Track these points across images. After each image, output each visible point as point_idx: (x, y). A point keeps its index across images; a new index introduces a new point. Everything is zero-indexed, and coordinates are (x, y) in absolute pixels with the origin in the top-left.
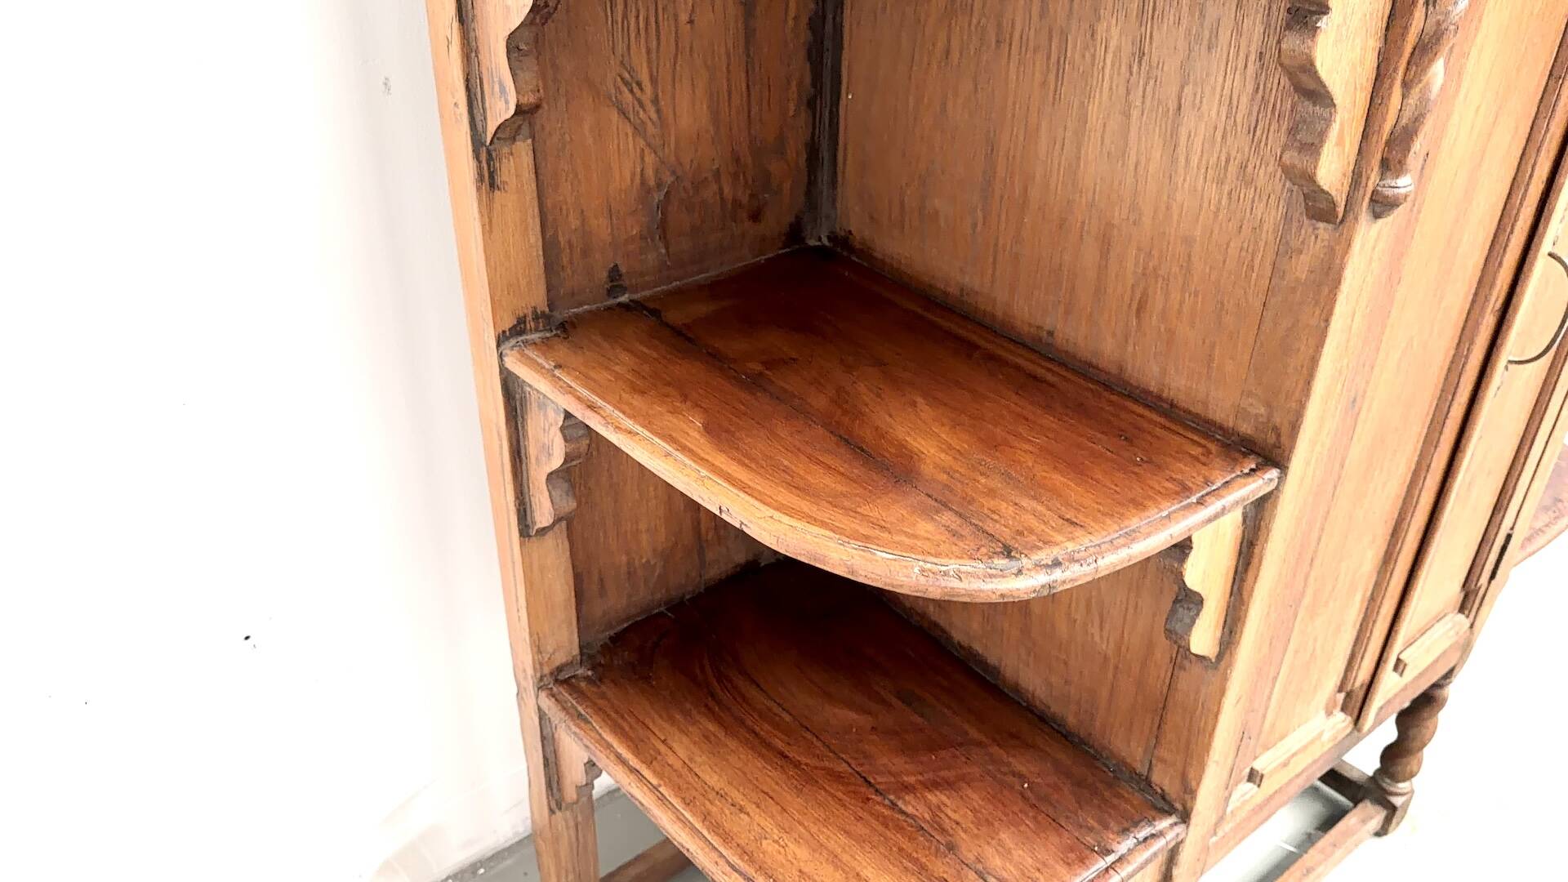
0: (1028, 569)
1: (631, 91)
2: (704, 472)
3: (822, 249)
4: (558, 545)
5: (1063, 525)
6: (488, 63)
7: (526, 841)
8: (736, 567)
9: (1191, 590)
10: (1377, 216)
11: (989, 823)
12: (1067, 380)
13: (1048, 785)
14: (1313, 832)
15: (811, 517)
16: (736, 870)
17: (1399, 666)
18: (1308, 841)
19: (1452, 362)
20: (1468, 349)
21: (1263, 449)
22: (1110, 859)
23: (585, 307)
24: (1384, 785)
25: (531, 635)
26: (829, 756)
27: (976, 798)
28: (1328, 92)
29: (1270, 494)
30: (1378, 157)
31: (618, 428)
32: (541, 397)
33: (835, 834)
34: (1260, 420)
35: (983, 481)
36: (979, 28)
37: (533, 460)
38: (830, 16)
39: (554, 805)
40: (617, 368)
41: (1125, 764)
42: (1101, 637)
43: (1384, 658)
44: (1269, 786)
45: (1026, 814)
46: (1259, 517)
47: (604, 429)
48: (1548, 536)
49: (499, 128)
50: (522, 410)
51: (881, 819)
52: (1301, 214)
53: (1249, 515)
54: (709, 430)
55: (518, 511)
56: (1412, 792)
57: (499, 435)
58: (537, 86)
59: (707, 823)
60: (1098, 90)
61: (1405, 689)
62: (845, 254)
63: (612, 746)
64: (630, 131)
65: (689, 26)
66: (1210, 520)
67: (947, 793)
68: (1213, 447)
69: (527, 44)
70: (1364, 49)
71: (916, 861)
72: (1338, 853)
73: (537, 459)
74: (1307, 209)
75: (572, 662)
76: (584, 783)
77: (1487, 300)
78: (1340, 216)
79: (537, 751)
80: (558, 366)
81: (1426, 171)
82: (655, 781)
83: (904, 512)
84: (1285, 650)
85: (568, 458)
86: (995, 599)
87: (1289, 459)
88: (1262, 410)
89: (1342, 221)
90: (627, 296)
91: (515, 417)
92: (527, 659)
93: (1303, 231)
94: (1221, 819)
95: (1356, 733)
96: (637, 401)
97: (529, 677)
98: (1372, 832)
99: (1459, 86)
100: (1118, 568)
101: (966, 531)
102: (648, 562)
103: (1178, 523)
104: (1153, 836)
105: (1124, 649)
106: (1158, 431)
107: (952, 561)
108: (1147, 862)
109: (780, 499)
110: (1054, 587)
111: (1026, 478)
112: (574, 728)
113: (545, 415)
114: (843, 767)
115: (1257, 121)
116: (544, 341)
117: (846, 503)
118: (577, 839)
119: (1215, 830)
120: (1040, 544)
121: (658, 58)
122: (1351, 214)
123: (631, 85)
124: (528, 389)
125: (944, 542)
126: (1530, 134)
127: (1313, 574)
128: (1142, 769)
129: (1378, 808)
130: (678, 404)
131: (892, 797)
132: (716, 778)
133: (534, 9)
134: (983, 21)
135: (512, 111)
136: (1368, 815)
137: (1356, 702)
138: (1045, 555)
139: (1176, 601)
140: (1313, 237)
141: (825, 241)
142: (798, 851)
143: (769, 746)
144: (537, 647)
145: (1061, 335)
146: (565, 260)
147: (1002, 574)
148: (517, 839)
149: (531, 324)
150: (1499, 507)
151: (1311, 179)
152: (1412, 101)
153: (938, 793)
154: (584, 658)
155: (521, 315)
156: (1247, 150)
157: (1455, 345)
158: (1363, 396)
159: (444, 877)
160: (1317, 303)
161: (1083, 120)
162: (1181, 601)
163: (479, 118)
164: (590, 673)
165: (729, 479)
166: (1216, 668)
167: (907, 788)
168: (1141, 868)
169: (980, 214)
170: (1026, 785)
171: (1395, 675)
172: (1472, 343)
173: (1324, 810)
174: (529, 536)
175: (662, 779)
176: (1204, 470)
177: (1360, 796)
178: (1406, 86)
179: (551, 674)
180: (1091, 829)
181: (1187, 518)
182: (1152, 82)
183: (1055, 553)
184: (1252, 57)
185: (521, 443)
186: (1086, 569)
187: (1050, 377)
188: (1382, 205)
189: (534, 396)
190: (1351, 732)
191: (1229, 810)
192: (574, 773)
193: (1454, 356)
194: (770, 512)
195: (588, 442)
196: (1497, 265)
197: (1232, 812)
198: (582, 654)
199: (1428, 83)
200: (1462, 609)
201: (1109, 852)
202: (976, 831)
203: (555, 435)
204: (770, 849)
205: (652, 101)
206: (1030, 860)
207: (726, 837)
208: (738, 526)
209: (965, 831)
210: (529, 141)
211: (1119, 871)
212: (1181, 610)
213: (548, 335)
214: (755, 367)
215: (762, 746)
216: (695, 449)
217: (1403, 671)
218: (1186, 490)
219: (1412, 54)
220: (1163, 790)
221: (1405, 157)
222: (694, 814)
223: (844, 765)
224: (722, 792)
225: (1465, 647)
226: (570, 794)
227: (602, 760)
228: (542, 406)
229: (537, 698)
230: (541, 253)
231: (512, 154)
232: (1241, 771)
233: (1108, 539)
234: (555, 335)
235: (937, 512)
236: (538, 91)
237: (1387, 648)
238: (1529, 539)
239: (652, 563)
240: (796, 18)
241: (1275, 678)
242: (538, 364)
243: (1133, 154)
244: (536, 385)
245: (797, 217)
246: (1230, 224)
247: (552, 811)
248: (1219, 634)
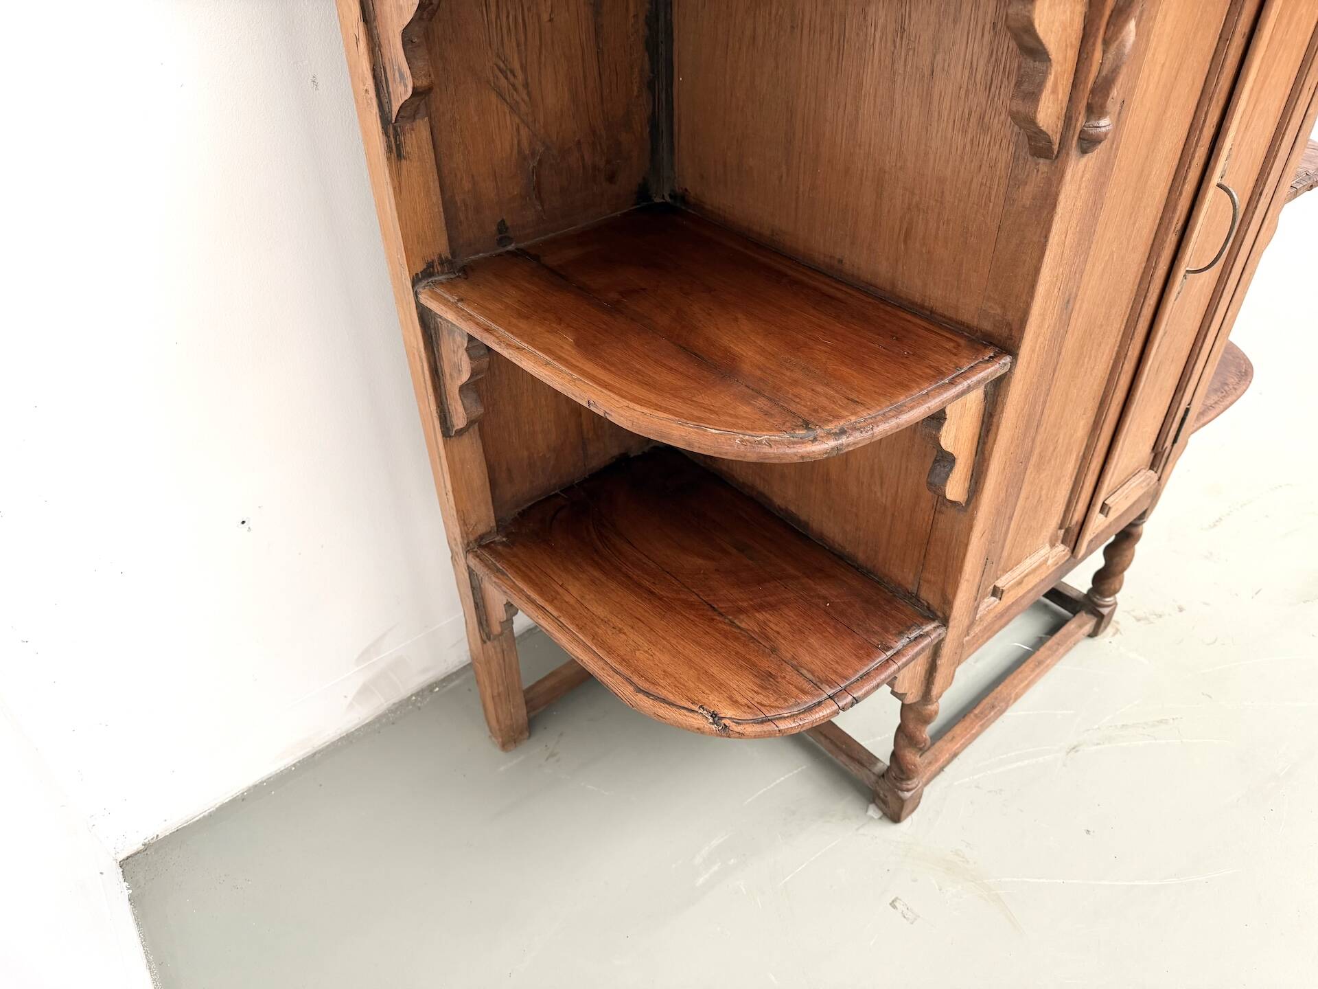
0: (822, 437)
1: (506, 78)
2: (576, 376)
3: (665, 205)
4: (473, 444)
5: (847, 403)
6: (389, 54)
7: (469, 667)
8: (612, 458)
9: (946, 452)
10: (1084, 152)
11: (801, 632)
12: (851, 296)
13: (844, 603)
14: (1044, 636)
15: (656, 405)
16: (617, 673)
17: (1104, 509)
18: (1040, 642)
19: (1144, 272)
20: (1156, 262)
21: (1000, 341)
22: (889, 653)
23: (481, 254)
24: (1095, 600)
25: (458, 511)
26: (684, 591)
27: (791, 615)
28: (1045, 49)
29: (1005, 375)
30: (1084, 103)
31: (509, 345)
32: (449, 325)
33: (689, 645)
34: (997, 319)
35: (788, 374)
36: (778, 17)
37: (448, 377)
38: (662, 15)
39: (484, 637)
40: (507, 300)
41: (900, 585)
42: (882, 494)
43: (1093, 502)
44: (1008, 599)
45: (828, 624)
46: (997, 393)
47: (498, 346)
48: (1217, 410)
49: (401, 108)
50: (436, 337)
51: (723, 632)
52: (1026, 153)
53: (989, 393)
54: (578, 344)
55: (440, 418)
56: (1116, 604)
57: (420, 357)
58: (429, 71)
59: (595, 641)
60: (870, 64)
61: (1109, 526)
62: (683, 208)
63: (524, 591)
64: (507, 110)
65: (549, 24)
66: (958, 396)
67: (771, 612)
68: (962, 342)
69: (418, 37)
70: (1073, 12)
71: (748, 661)
72: (1061, 650)
73: (451, 375)
74: (1031, 147)
75: (490, 532)
76: (505, 619)
77: (1170, 222)
78: (1055, 152)
79: (468, 597)
80: (461, 300)
81: (1123, 115)
82: (555, 614)
83: (728, 399)
84: (1018, 497)
85: (474, 373)
86: (796, 460)
87: (1018, 348)
88: (999, 311)
89: (1057, 157)
90: (513, 245)
91: (431, 343)
92: (457, 531)
93: (1028, 167)
94: (972, 624)
95: (1072, 559)
96: (523, 324)
97: (459, 543)
98: (1086, 634)
99: (1148, 41)
100: (889, 433)
101: (775, 411)
102: (544, 455)
103: (934, 398)
104: (921, 636)
105: (898, 501)
106: (921, 332)
107: (765, 433)
108: (918, 654)
109: (634, 393)
110: (841, 449)
111: (821, 371)
112: (494, 579)
113: (454, 340)
114: (693, 598)
115: (992, 80)
116: (450, 281)
117: (684, 394)
118: (504, 661)
119: (968, 631)
120: (831, 418)
121: (526, 50)
122: (1064, 151)
123: (506, 72)
124: (439, 320)
125: (759, 419)
126: (1204, 87)
127: (1039, 439)
128: (912, 588)
129: (1090, 616)
130: (554, 325)
131: (731, 617)
132: (601, 609)
133: (421, 7)
134: (781, 11)
135: (410, 93)
136: (1082, 623)
137: (1073, 536)
138: (833, 426)
139: (936, 461)
140: (1035, 171)
141: (668, 199)
142: (662, 658)
143: (640, 586)
144: (463, 520)
145: (848, 262)
146: (462, 216)
147: (802, 441)
148: (462, 666)
149: (438, 268)
150: (1180, 388)
151: (1032, 121)
152: (1110, 56)
153: (764, 613)
154: (500, 529)
155: (430, 260)
156: (984, 102)
157: (1146, 260)
158: (1075, 298)
159: (409, 695)
160: (1038, 224)
161: (859, 86)
162: (938, 461)
163: (385, 100)
164: (504, 539)
165: (594, 379)
166: (966, 511)
167: (741, 611)
168: (913, 659)
169: (784, 168)
170: (828, 604)
171: (1101, 516)
172: (1159, 256)
173: (1051, 620)
174: (450, 437)
175: (560, 612)
176: (954, 359)
177: (1078, 609)
178: (1106, 43)
179: (476, 540)
180: (875, 633)
181: (941, 394)
182: (911, 53)
183: (841, 423)
184: (988, 27)
185: (438, 364)
186: (865, 435)
187: (839, 295)
188: (1088, 143)
189: (444, 324)
190: (1069, 558)
191: (978, 616)
192: (497, 612)
193: (1145, 267)
194: (626, 403)
195: (488, 359)
196: (1178, 194)
197: (980, 618)
198: (498, 526)
199: (1123, 40)
200: (1152, 466)
201: (889, 648)
202: (791, 638)
203: (463, 354)
204: (641, 657)
205: (523, 86)
206: (832, 657)
207: (610, 651)
208: (603, 415)
209: (784, 638)
210: (426, 119)
211: (896, 662)
212: (938, 467)
213: (452, 276)
214: (614, 296)
215: (635, 586)
216: (566, 357)
217: (1107, 513)
218: (940, 374)
219: (1111, 16)
220: (928, 603)
221: (1106, 101)
222: (585, 635)
223: (695, 597)
224: (606, 619)
225: (1154, 496)
226: (496, 629)
227: (517, 602)
228: (451, 332)
229: (466, 558)
230: (441, 209)
231: (413, 130)
232: (986, 588)
233: (881, 412)
234: (457, 277)
235: (754, 398)
236: (430, 76)
237: (1096, 494)
238: (1202, 413)
239: (548, 456)
240: (636, 16)
241: (1011, 518)
242: (445, 299)
243: (898, 111)
244: (444, 316)
245: (644, 178)
246: (973, 164)
247: (484, 642)
248: (967, 485)
